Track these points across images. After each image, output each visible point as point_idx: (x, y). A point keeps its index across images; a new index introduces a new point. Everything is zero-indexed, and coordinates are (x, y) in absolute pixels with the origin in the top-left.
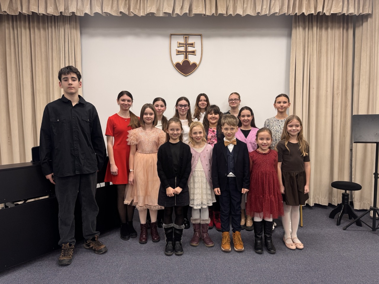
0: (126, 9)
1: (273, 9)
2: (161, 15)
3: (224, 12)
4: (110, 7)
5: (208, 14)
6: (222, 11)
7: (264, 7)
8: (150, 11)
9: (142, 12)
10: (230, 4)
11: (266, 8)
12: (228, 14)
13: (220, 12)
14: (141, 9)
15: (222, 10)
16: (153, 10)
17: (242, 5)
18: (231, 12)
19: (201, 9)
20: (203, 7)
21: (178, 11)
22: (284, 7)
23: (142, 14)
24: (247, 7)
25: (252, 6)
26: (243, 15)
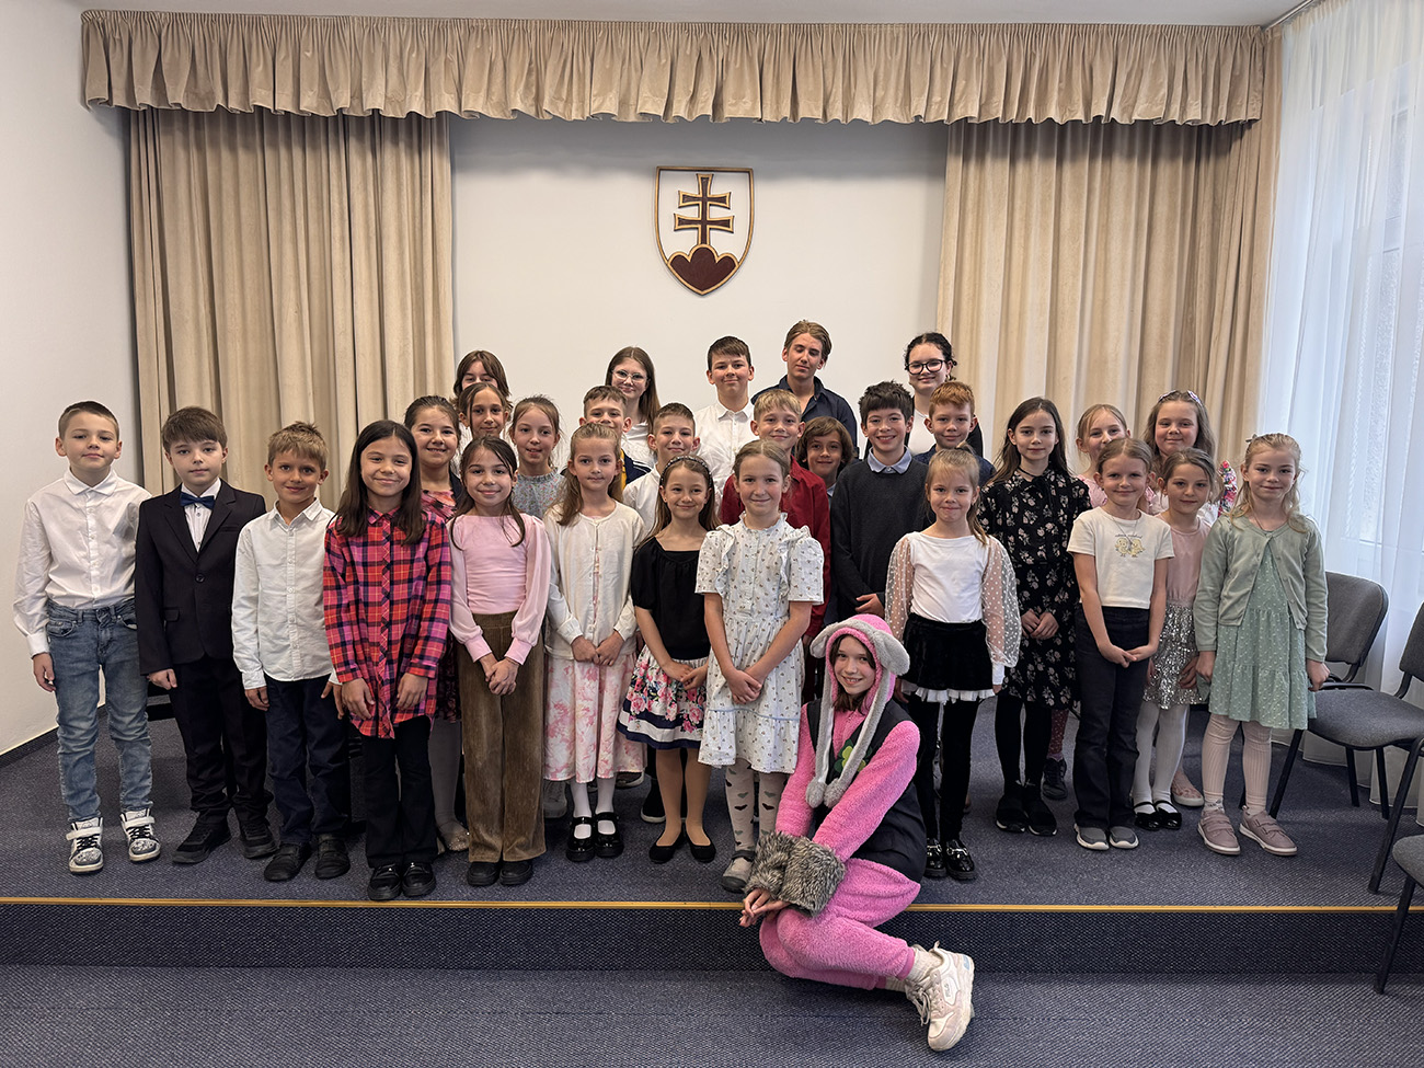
0: (530, 101)
1: (962, 105)
2: (632, 118)
3: (818, 114)
4: (483, 93)
5: (768, 117)
6: (811, 111)
7: (936, 98)
8: (599, 108)
9: (577, 110)
10: (834, 90)
11: (941, 101)
12: (830, 119)
13: (803, 113)
14: (574, 100)
15: (810, 109)
16: (610, 106)
17: (872, 92)
18: (836, 114)
19: (748, 105)
20: (756, 98)
21: (680, 109)
22: (995, 99)
23: (577, 115)
24: (883, 98)
25: (901, 95)
26: (873, 119)
